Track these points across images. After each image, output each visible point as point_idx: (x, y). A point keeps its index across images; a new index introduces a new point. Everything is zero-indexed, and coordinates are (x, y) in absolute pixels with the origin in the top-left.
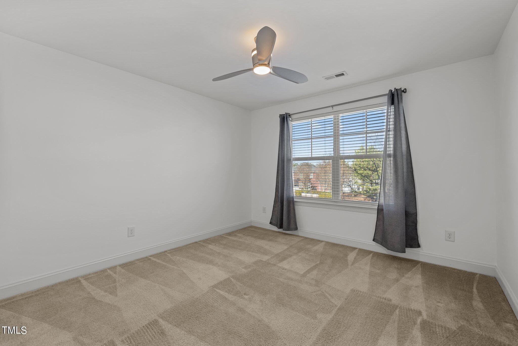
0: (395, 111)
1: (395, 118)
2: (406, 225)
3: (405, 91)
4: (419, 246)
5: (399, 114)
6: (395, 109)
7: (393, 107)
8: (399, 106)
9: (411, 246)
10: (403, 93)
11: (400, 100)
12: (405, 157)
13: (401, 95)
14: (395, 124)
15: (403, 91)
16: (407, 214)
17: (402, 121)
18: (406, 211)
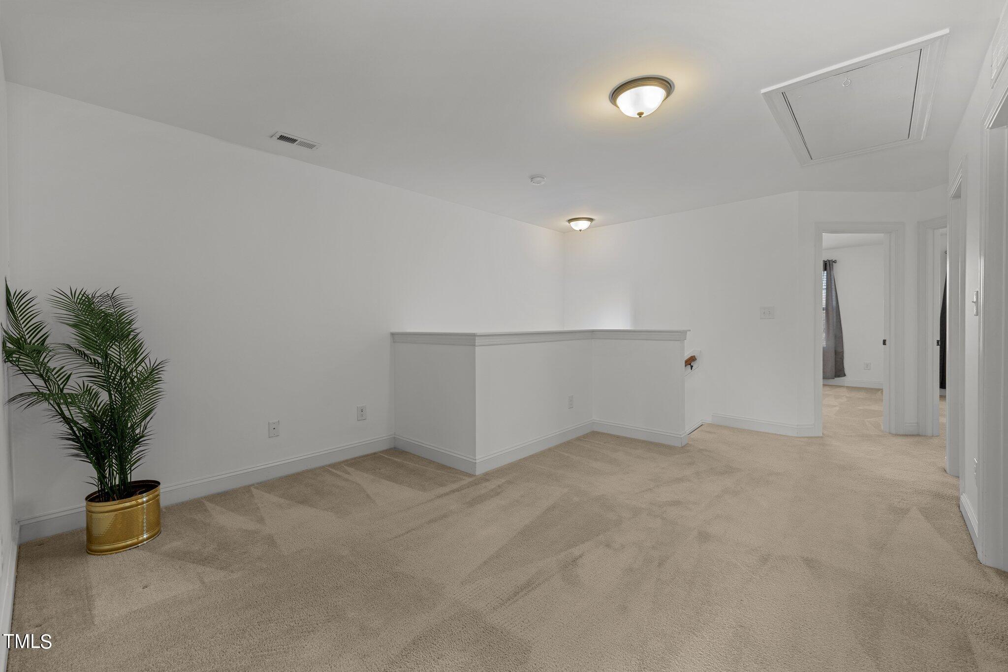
0: (827, 276)
1: (827, 281)
2: (836, 361)
3: (835, 262)
4: (845, 375)
5: (831, 279)
6: (827, 273)
7: (825, 272)
8: (830, 272)
9: (839, 376)
10: (834, 263)
11: (831, 269)
12: (835, 311)
13: (833, 265)
14: (827, 286)
15: (834, 262)
16: (836, 353)
17: (833, 284)
18: (835, 351)
